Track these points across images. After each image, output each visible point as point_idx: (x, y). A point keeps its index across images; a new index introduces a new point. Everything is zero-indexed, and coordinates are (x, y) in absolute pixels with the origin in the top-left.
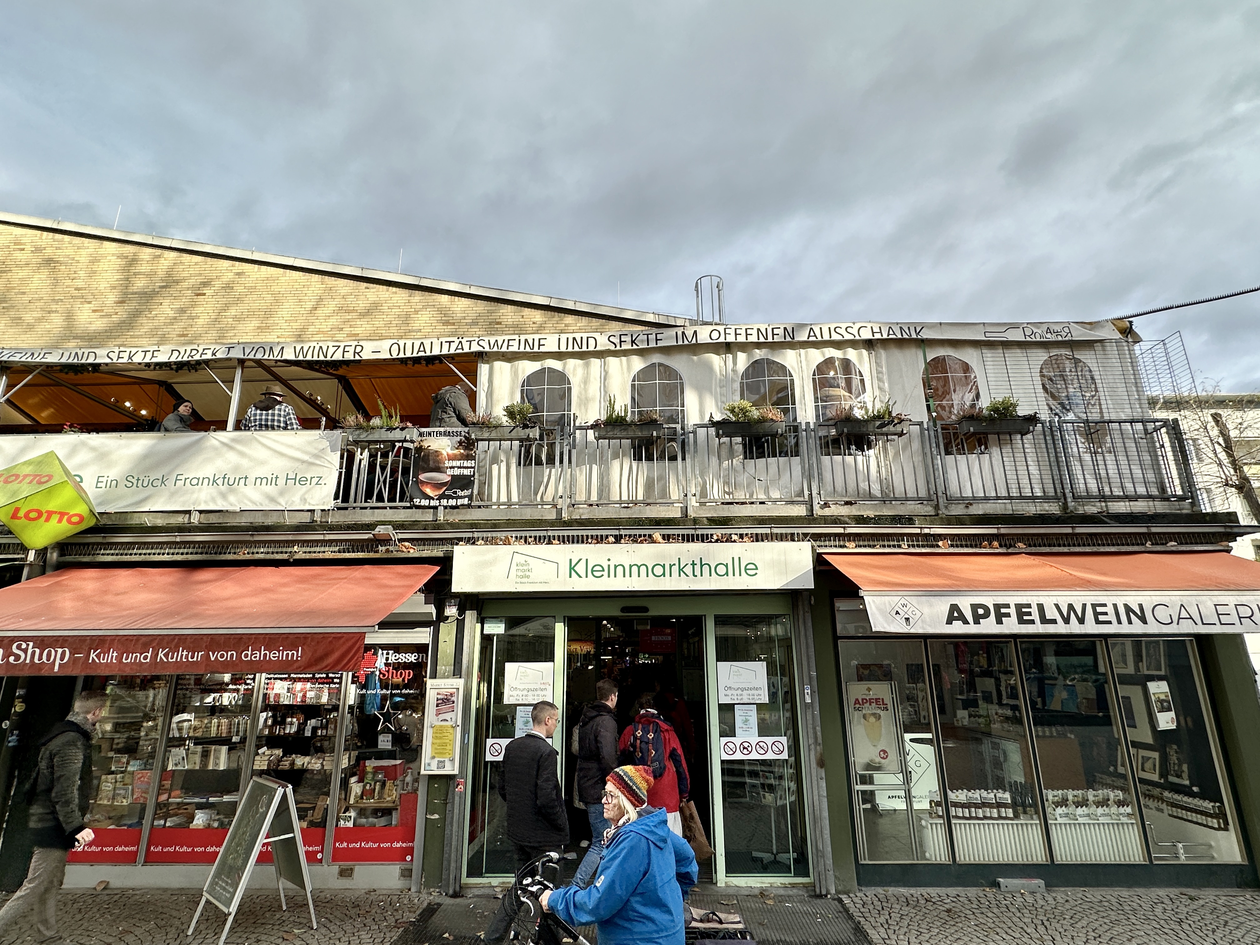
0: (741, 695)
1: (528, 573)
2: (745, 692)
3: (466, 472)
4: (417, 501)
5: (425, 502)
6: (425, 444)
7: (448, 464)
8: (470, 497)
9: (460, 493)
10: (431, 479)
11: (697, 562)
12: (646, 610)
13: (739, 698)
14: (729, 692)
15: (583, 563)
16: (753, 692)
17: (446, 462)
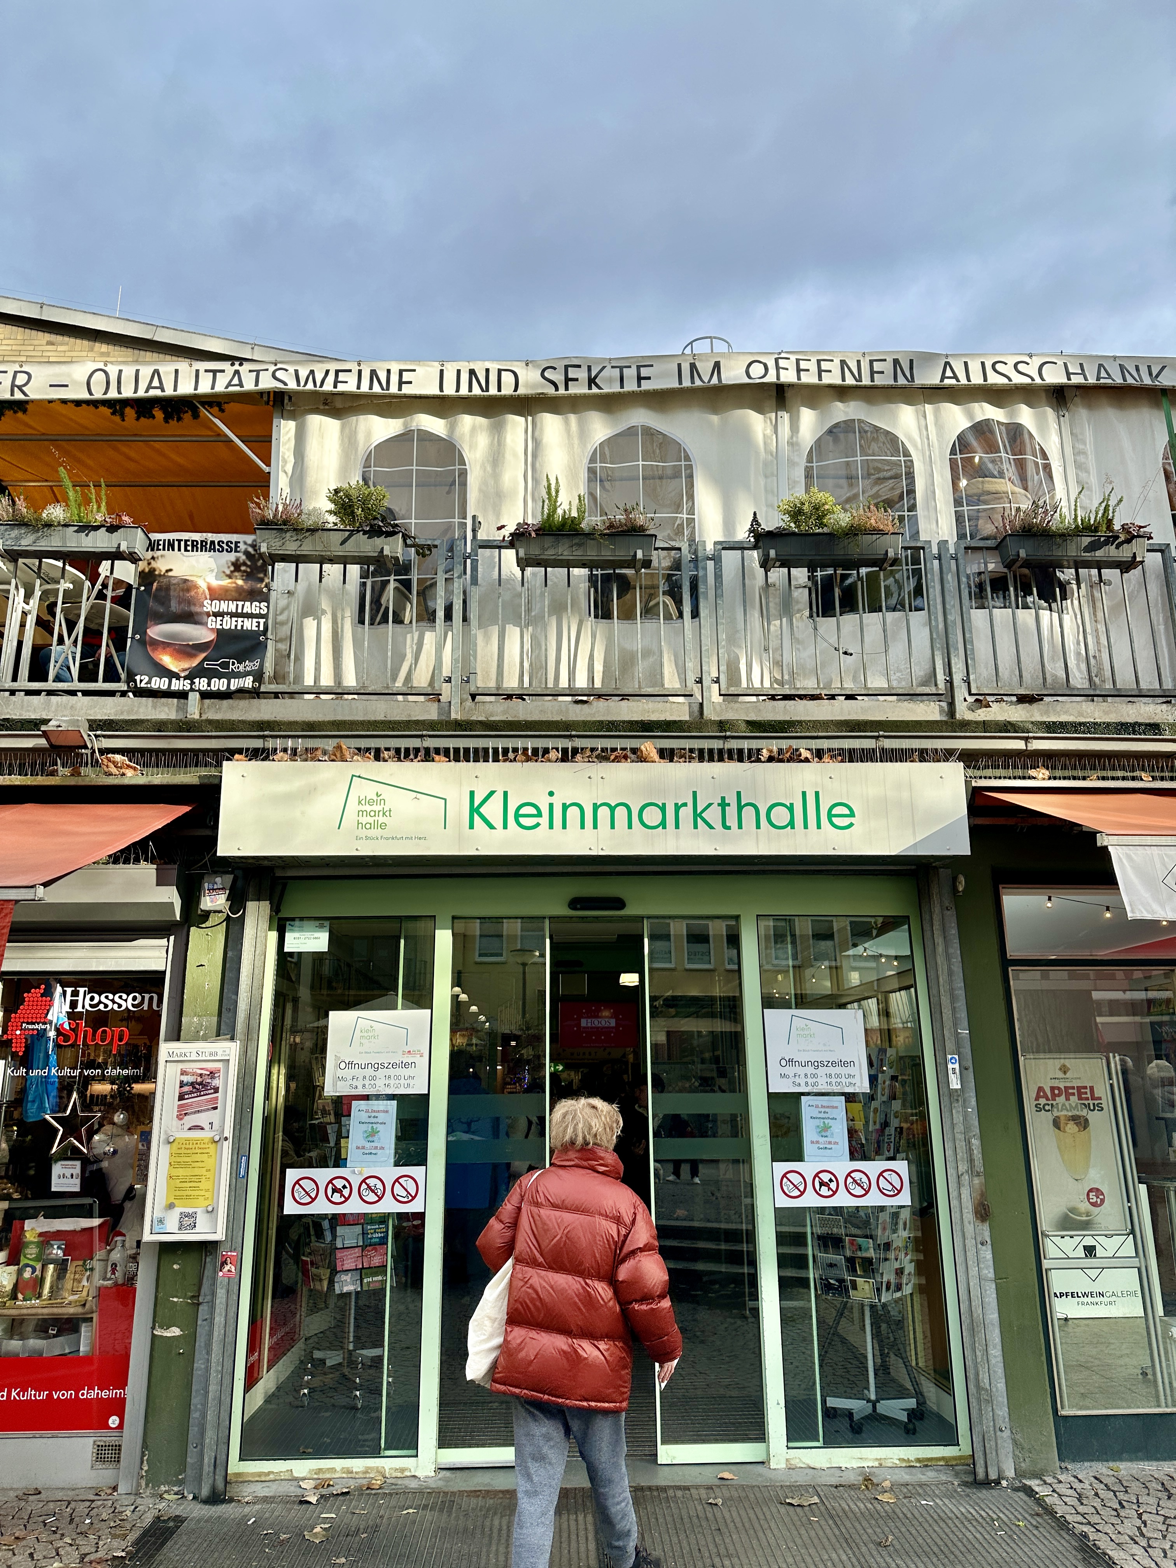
0: (814, 1076)
1: (382, 819)
2: (822, 1071)
3: (249, 625)
4: (142, 681)
5: (160, 683)
6: (161, 566)
7: (209, 606)
8: (259, 676)
9: (235, 666)
10: (173, 636)
11: (732, 800)
12: (619, 904)
13: (810, 1081)
14: (790, 1070)
15: (498, 798)
16: (838, 1070)
17: (206, 603)
